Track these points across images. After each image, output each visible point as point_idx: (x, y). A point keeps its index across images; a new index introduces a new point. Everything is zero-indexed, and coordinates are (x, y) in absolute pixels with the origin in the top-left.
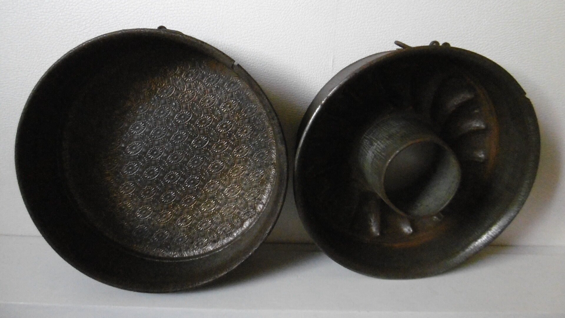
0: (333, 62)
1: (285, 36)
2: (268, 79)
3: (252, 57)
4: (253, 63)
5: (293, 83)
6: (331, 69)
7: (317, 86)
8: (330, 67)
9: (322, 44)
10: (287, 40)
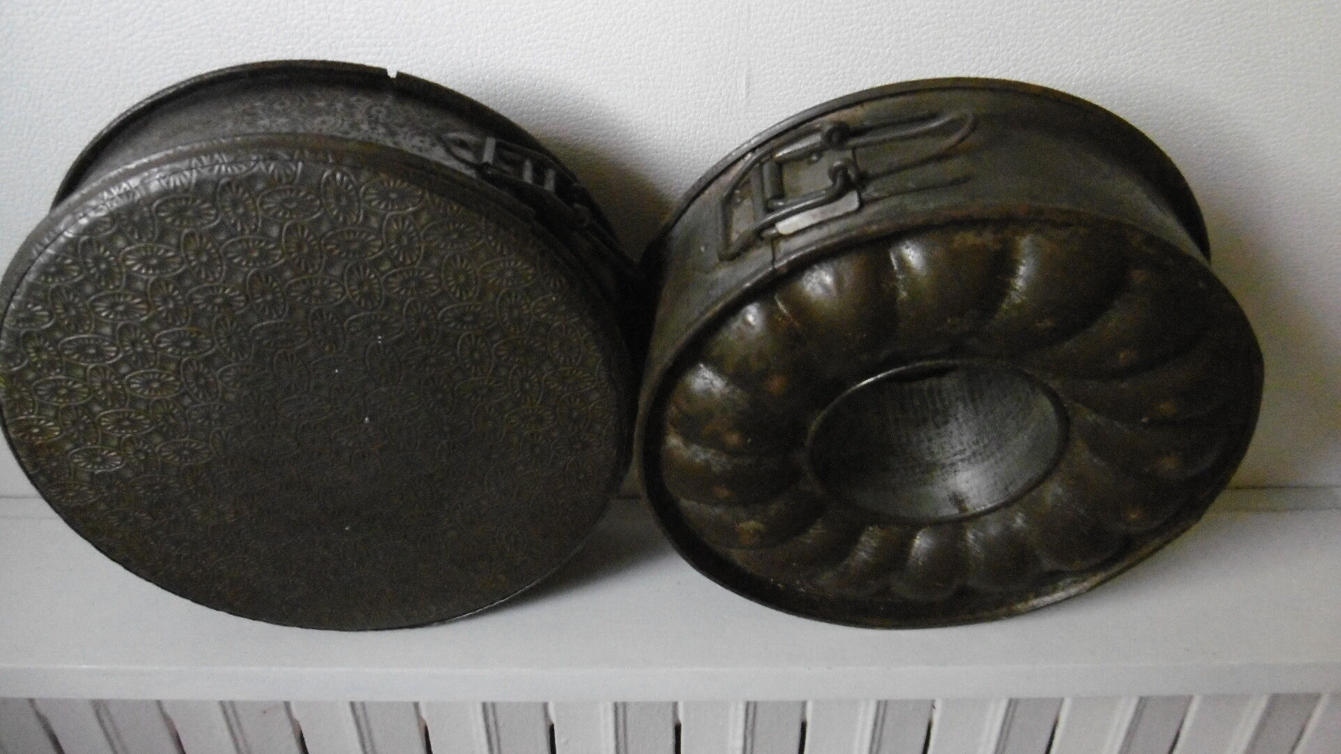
0: (748, 85)
1: (624, 27)
2: (590, 134)
3: (546, 81)
4: (551, 97)
5: (651, 140)
6: (744, 103)
7: (711, 145)
8: (741, 97)
9: (717, 42)
10: (628, 38)
